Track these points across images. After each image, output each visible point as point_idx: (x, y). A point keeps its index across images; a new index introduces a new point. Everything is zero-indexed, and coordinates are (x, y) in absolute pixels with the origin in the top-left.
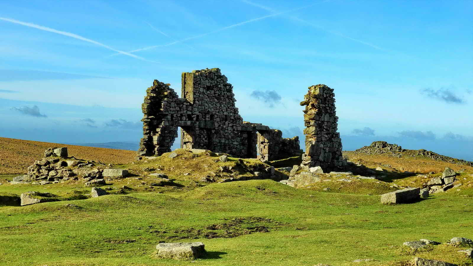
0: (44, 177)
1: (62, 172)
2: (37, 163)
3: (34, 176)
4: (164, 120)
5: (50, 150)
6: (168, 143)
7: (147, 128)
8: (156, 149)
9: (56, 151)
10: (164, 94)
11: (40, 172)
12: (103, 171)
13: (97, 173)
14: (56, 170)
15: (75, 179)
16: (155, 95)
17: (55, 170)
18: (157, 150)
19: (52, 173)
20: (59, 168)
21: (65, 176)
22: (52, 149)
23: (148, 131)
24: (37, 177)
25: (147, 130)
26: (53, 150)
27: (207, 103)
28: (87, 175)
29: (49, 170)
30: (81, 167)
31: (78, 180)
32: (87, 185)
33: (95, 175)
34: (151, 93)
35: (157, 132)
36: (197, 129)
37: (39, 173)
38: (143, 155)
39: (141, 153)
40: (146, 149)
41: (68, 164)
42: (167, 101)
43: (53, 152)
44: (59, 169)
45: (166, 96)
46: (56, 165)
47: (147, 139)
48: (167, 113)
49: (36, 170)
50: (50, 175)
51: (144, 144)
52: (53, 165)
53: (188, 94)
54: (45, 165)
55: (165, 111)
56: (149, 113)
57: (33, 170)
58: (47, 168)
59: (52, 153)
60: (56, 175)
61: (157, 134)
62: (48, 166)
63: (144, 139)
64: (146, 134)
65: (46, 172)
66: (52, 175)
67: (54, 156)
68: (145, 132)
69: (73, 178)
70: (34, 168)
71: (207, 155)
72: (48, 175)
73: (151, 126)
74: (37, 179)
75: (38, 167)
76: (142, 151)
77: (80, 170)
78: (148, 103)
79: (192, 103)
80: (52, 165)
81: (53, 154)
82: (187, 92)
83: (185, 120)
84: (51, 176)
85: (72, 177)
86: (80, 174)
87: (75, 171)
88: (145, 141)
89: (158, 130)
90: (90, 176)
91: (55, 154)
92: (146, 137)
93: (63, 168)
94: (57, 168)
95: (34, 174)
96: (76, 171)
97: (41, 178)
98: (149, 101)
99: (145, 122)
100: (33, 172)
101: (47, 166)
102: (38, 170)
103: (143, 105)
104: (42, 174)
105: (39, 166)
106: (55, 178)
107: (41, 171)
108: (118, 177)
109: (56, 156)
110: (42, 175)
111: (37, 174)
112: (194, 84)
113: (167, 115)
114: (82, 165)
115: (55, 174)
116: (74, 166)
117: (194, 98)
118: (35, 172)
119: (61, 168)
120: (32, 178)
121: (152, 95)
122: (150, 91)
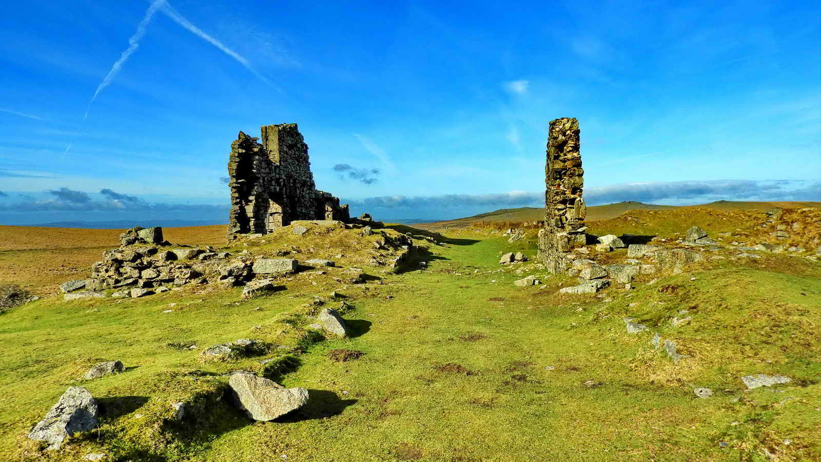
0: (131, 281)
1: (170, 270)
2: (114, 258)
3: (111, 282)
4: (257, 185)
5: (130, 232)
6: (262, 214)
7: (237, 195)
8: (252, 223)
9: (142, 234)
10: (253, 151)
11: (122, 273)
12: (252, 264)
13: (244, 267)
14: (156, 267)
15: (202, 283)
16: (244, 151)
17: (154, 268)
18: (254, 225)
19: (147, 274)
20: (164, 264)
21: (178, 277)
22: (133, 230)
23: (238, 200)
24: (117, 281)
25: (237, 198)
26: (136, 231)
27: (290, 165)
28: (226, 274)
29: (141, 268)
30: (206, 259)
31: (207, 283)
32: (247, 295)
33: (240, 272)
34: (238, 148)
35: (251, 201)
36: (285, 196)
37: (120, 274)
38: (237, 232)
39: (234, 230)
40: (238, 225)
41: (178, 256)
42: (258, 160)
43: (138, 235)
44: (163, 266)
45: (256, 153)
46: (156, 260)
47: (239, 211)
48: (259, 176)
49: (113, 269)
50: (144, 277)
51: (236, 218)
52: (149, 259)
53: (272, 153)
54: (134, 260)
55: (257, 174)
56: (237, 177)
57: (107, 271)
58: (137, 264)
59: (136, 239)
60: (157, 277)
61: (251, 203)
62: (139, 261)
63: (235, 211)
64: (236, 204)
65: (135, 273)
66: (150, 277)
67: (142, 242)
68: (235, 201)
69: (200, 281)
70: (108, 267)
71: (341, 227)
72: (140, 277)
73: (242, 193)
74: (118, 285)
75: (115, 265)
76: (235, 226)
77: (208, 265)
78: (236, 162)
79: (278, 164)
80: (145, 260)
81: (138, 239)
82: (271, 151)
83: (275, 185)
84: (146, 279)
85: (195, 279)
86: (207, 272)
87: (198, 267)
88: (236, 214)
89: (252, 198)
90: (232, 276)
91: (142, 239)
92: (237, 207)
93: (171, 263)
94: (158, 264)
95: (109, 277)
96: (201, 267)
97: (124, 284)
98: (238, 160)
99: (233, 187)
100: (107, 274)
101: (137, 263)
102: (117, 270)
103: (230, 165)
104: (125, 276)
105: (119, 263)
106: (155, 281)
107: (122, 270)
108: (286, 273)
109: (145, 242)
110: (126, 279)
111: (116, 277)
112: (279, 139)
113: (259, 178)
114: (208, 255)
115: (155, 275)
116: (190, 259)
117: (280, 158)
118: (110, 273)
119: (168, 263)
120: (105, 284)
121: (241, 151)
122: (236, 146)
